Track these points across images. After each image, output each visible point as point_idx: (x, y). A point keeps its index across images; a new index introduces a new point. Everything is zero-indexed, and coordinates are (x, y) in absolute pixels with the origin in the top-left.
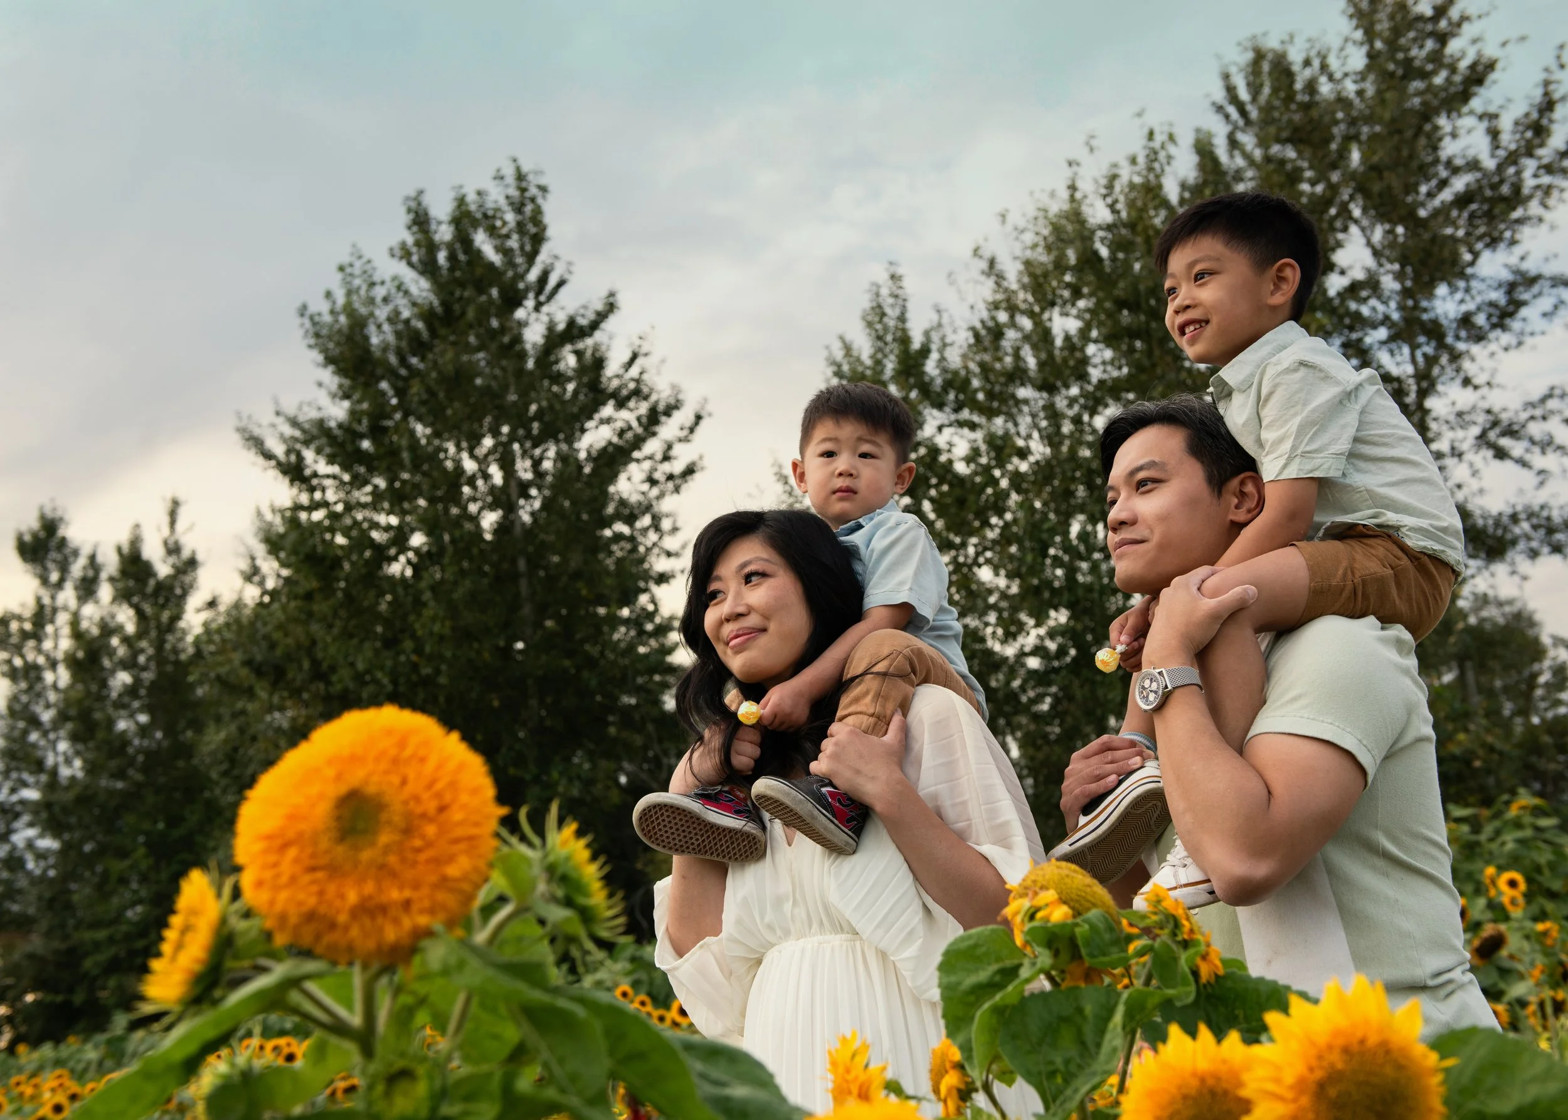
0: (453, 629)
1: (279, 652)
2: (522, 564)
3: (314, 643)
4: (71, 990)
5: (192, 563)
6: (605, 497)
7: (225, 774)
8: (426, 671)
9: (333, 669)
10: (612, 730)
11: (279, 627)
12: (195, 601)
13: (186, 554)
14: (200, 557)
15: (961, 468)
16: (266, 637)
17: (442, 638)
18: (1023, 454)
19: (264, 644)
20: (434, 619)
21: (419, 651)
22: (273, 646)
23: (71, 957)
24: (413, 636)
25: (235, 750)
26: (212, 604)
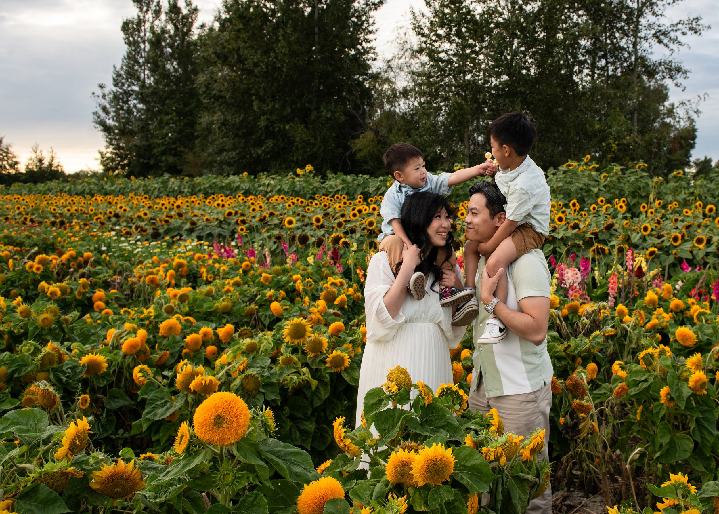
0: (289, 51)
1: (226, 50)
2: (316, 30)
3: (239, 49)
4: (149, 159)
5: (196, 10)
6: (350, 8)
7: (204, 92)
8: (279, 65)
9: (246, 59)
10: (344, 93)
11: (227, 41)
12: (196, 24)
13: (193, 7)
14: (199, 8)
15: (478, 17)
16: (222, 44)
17: (285, 54)
18: (501, 14)
19: (221, 47)
20: (283, 47)
21: (276, 58)
22: (224, 48)
23: (149, 148)
24: (275, 51)
25: (209, 84)
26: (202, 26)
